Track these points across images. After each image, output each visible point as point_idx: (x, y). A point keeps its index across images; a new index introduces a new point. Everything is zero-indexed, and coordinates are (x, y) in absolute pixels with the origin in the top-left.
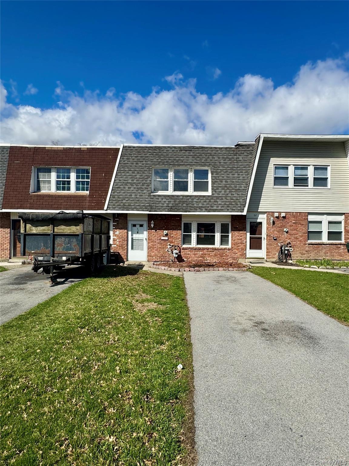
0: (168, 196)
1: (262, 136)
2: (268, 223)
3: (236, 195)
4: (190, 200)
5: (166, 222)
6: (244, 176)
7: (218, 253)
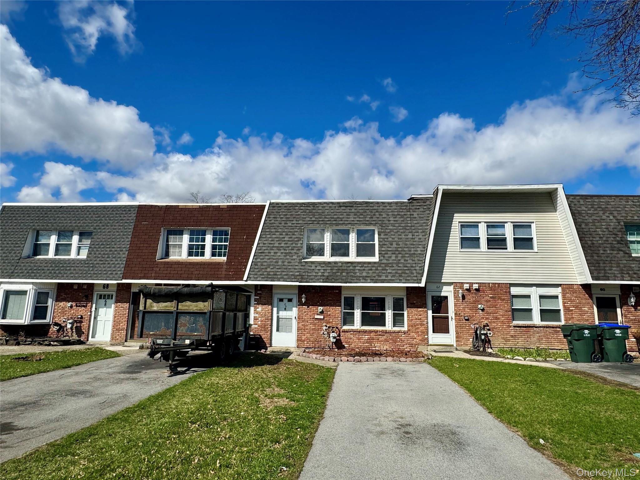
0: (324, 263)
1: (441, 188)
2: (456, 297)
3: (411, 262)
4: (351, 268)
5: (321, 296)
6: (421, 237)
7: (390, 337)
